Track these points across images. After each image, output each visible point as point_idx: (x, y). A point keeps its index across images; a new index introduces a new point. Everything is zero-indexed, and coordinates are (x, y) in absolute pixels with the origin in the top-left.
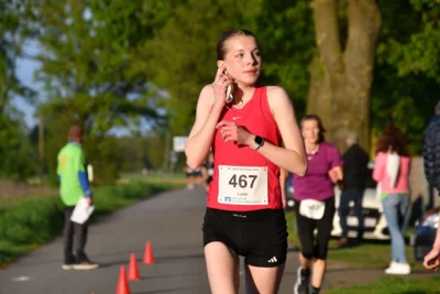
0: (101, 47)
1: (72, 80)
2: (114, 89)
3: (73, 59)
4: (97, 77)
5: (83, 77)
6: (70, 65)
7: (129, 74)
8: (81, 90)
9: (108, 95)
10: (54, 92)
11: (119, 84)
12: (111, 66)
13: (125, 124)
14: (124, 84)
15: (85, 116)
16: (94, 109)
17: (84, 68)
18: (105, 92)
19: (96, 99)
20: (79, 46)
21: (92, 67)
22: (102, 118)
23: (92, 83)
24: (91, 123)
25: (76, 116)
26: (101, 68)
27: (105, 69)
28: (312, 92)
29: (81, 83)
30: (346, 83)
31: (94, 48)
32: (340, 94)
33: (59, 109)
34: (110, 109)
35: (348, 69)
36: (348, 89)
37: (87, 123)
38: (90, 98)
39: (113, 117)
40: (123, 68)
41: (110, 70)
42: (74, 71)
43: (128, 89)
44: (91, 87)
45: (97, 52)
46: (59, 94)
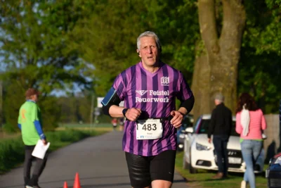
0: (46, 32)
1: (24, 56)
2: (54, 62)
3: (25, 41)
4: (42, 54)
5: (32, 53)
6: (23, 45)
7: (66, 52)
8: (31, 63)
9: (50, 66)
10: (11, 64)
11: (58, 59)
12: (52, 46)
13: (62, 88)
14: (61, 59)
15: (34, 82)
16: (40, 76)
17: (33, 47)
18: (48, 64)
19: (41, 69)
20: (30, 31)
21: (39, 46)
22: (46, 83)
23: (39, 58)
24: (38, 86)
25: (27, 82)
26: (45, 47)
27: (48, 48)
28: (197, 66)
29: (31, 58)
30: (221, 60)
31: (40, 33)
32: (216, 68)
33: (14, 76)
34: (52, 77)
35: (222, 50)
36: (222, 64)
37: (35, 86)
38: (37, 69)
39: (53, 83)
40: (61, 47)
41: (51, 49)
42: (26, 49)
43: (64, 62)
44: (38, 61)
45: (43, 35)
46: (14, 65)
